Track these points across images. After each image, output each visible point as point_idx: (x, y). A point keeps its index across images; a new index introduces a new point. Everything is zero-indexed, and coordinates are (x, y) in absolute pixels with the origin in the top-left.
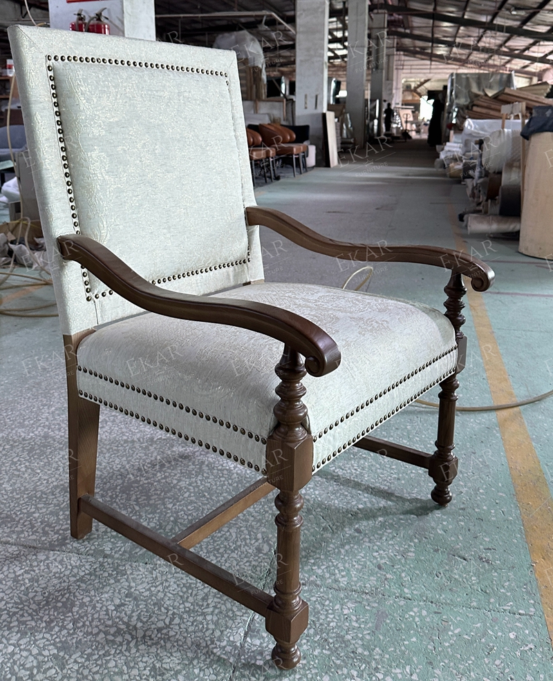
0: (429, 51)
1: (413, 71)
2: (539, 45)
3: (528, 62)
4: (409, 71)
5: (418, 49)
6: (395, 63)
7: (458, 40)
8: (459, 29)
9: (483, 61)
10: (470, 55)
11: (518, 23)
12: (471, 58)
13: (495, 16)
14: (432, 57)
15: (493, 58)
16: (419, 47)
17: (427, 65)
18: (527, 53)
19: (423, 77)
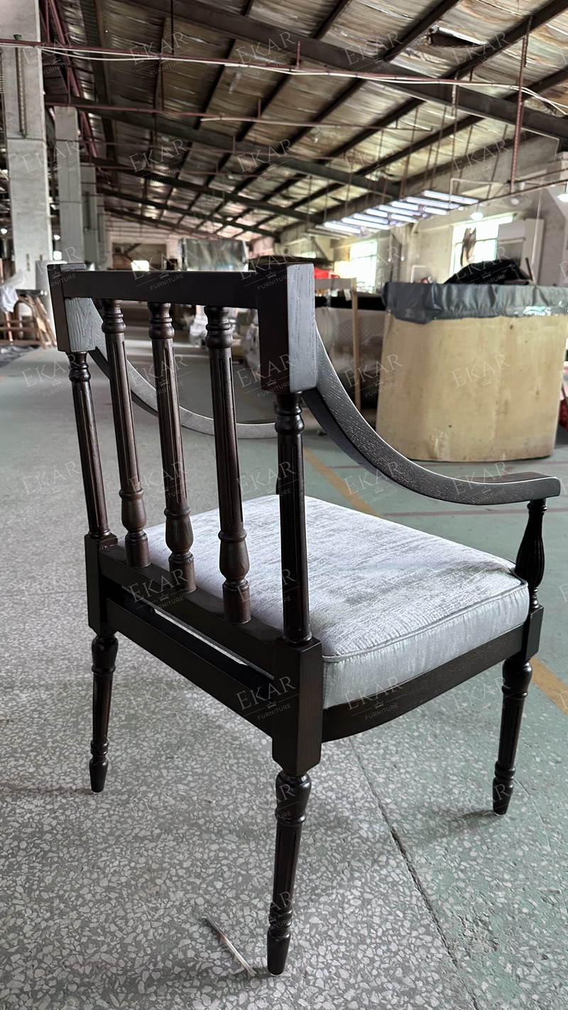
0: (139, 213)
1: (122, 233)
2: (254, 214)
3: (240, 230)
4: (118, 233)
5: (125, 210)
6: (105, 224)
7: (170, 203)
8: (171, 191)
9: (193, 227)
10: (181, 219)
11: (232, 189)
12: (182, 223)
13: (210, 179)
14: (142, 219)
15: (205, 224)
16: (127, 208)
17: (136, 228)
18: (240, 221)
19: (132, 240)
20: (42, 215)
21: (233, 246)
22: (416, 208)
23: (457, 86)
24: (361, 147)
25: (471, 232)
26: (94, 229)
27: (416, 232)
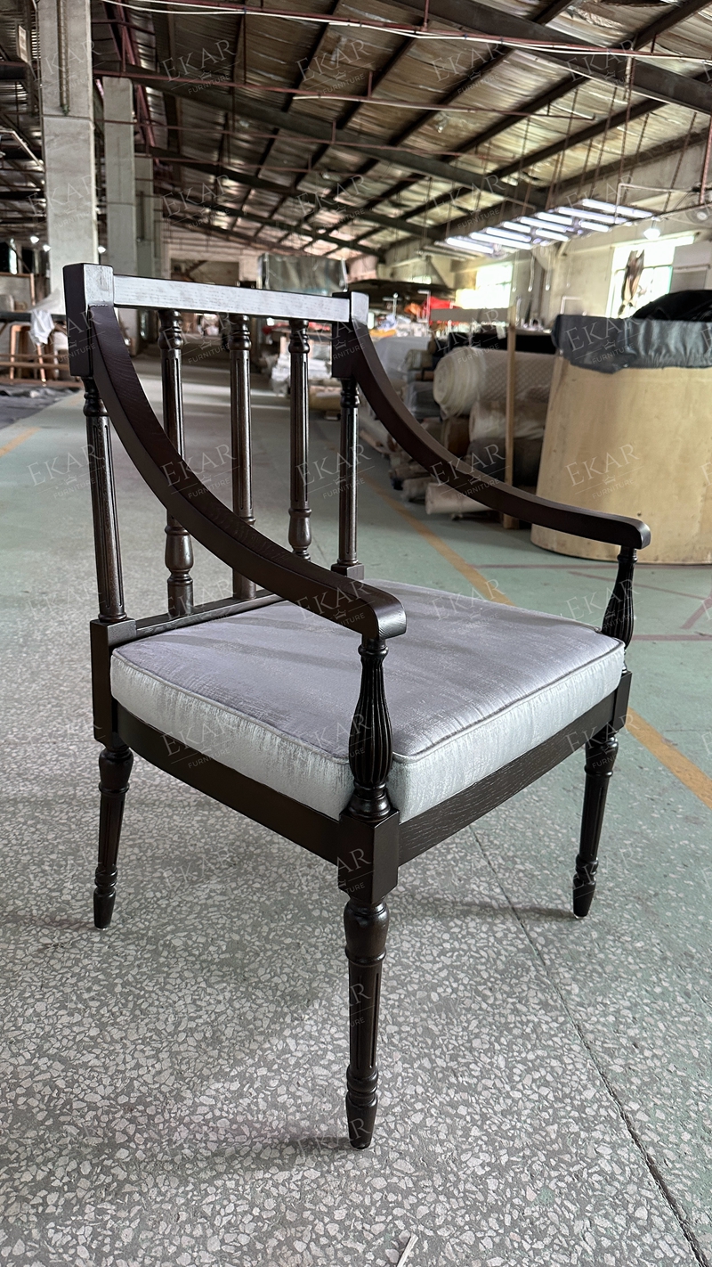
0: (206, 221)
1: (184, 247)
2: (354, 225)
3: (334, 246)
4: (178, 247)
5: (189, 217)
6: (162, 233)
7: (246, 208)
8: (249, 193)
9: (275, 240)
10: (259, 230)
11: (326, 192)
12: (261, 235)
13: (299, 177)
14: (210, 230)
15: (290, 237)
16: (190, 213)
17: (201, 240)
18: (334, 234)
19: (196, 257)
20: (86, 218)
21: (327, 265)
22: (569, 221)
23: (633, 59)
24: (499, 140)
25: (638, 256)
26: (150, 240)
27: (565, 254)
